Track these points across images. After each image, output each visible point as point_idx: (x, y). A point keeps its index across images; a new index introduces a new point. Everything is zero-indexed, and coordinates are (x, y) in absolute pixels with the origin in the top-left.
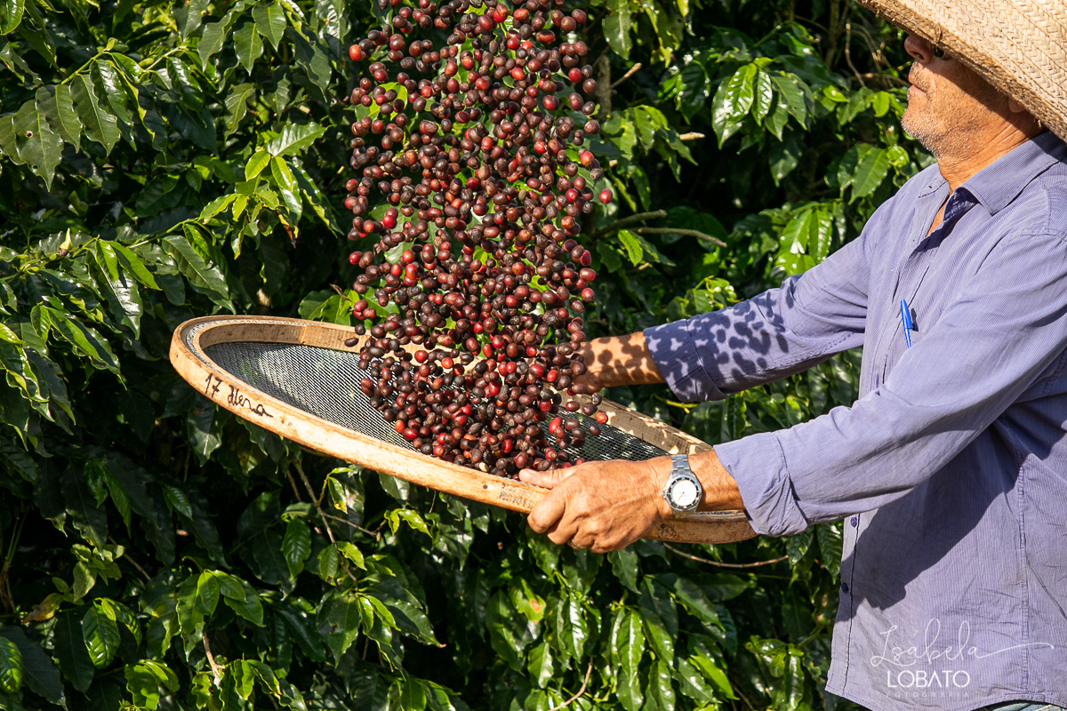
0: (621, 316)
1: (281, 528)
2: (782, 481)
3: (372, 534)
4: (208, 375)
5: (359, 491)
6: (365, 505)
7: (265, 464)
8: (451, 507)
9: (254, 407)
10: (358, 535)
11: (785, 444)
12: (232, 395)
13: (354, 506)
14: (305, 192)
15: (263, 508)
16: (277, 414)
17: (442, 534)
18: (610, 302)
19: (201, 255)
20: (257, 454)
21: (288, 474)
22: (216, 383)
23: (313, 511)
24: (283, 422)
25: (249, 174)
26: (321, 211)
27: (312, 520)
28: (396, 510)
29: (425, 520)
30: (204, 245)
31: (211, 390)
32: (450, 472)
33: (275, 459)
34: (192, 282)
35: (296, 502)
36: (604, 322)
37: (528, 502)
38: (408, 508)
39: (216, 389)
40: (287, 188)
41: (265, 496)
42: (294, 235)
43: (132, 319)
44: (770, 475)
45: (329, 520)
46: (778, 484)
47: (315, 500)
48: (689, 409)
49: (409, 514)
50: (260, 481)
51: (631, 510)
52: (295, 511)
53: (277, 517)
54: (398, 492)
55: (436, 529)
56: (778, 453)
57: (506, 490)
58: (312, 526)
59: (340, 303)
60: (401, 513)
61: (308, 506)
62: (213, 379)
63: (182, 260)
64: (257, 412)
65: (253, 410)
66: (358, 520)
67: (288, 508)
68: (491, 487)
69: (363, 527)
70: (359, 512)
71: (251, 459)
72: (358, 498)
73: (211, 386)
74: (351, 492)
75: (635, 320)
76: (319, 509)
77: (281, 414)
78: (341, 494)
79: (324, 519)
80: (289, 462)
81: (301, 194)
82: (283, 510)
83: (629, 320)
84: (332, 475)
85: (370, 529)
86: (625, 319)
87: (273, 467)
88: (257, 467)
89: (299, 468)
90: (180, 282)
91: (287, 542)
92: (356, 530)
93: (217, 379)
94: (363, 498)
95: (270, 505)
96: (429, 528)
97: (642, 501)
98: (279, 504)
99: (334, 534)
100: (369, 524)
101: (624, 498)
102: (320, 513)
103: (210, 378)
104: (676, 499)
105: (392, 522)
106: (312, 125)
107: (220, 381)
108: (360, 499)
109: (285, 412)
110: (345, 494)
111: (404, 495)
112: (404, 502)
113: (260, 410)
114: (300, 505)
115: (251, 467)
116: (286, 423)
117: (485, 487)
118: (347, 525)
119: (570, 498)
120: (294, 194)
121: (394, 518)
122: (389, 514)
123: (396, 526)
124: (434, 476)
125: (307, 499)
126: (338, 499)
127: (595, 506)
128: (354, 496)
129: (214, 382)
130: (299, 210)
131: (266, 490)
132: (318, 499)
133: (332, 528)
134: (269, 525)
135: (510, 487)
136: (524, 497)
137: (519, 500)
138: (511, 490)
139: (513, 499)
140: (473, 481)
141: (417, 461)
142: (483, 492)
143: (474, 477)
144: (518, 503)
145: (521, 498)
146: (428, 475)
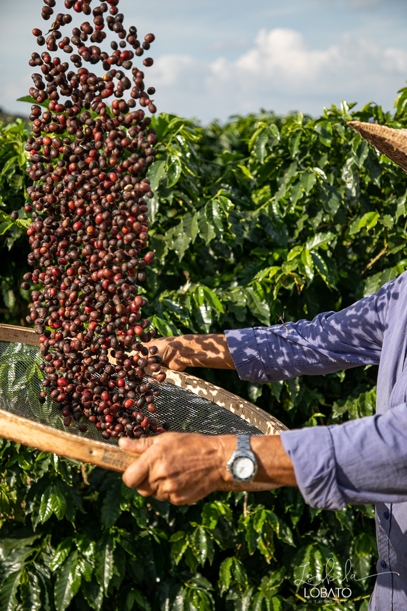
2: (329, 470)
11: (335, 438)
14: (316, 267)
19: (258, 297)
25: (290, 257)
26: (324, 277)
30: (261, 293)
32: (64, 441)
34: (252, 311)
37: (124, 464)
40: (308, 265)
42: (300, 289)
43: (206, 326)
44: (321, 462)
46: (326, 471)
51: (200, 475)
56: (328, 447)
57: (107, 455)
63: (251, 299)
68: (95, 453)
81: (314, 269)
90: (245, 311)
97: (209, 470)
101: (195, 466)
104: (238, 470)
106: (329, 233)
117: (91, 452)
119: (153, 463)
120: (310, 268)
124: (52, 444)
127: (172, 471)
130: (311, 276)
135: (110, 453)
136: (121, 460)
137: (117, 463)
138: (111, 455)
139: (112, 462)
140: (82, 448)
141: (38, 431)
142: (89, 456)
143: (82, 444)
144: (116, 465)
145: (119, 461)
146: (47, 443)
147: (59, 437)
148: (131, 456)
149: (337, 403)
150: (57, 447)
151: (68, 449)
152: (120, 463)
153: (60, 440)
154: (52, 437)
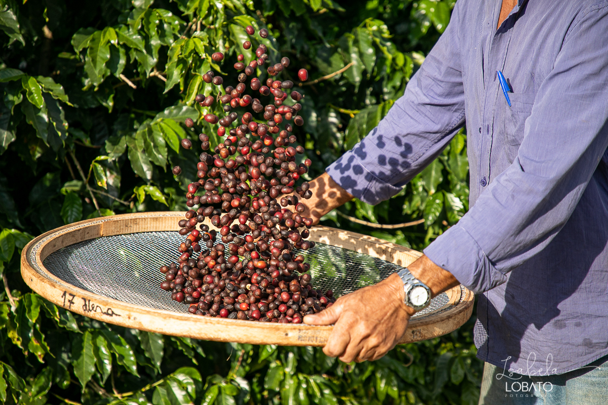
0: (306, 47)
1: (61, 198)
2: (482, 260)
3: (126, 203)
4: (62, 293)
5: (117, 172)
6: (121, 182)
7: (47, 152)
8: (182, 184)
9: (105, 311)
10: (116, 204)
12: (85, 305)
13: (113, 183)
15: (48, 184)
16: (124, 313)
17: (177, 203)
18: (297, 37)
20: (42, 146)
21: (65, 159)
22: (71, 298)
23: (84, 187)
24: (129, 318)
27: (83, 193)
28: (143, 187)
29: (163, 193)
31: (67, 304)
33: (56, 149)
35: (72, 180)
36: (293, 51)
37: (319, 339)
38: (152, 185)
39: (71, 302)
41: (48, 175)
45: (95, 193)
46: (481, 264)
47: (84, 179)
48: (354, 114)
49: (151, 189)
50: (45, 165)
52: (71, 187)
53: (58, 190)
54: (144, 173)
55: (172, 200)
57: (302, 334)
58: (83, 198)
59: (102, 37)
60: (146, 189)
61: (80, 183)
62: (67, 295)
64: (108, 314)
65: (105, 313)
66: (116, 194)
67: (66, 184)
68: (291, 334)
69: (120, 198)
70: (117, 187)
71: (38, 149)
72: (116, 177)
73: (67, 301)
74: (111, 173)
75: (316, 50)
76: (88, 186)
77: (127, 313)
78: (103, 174)
79: (91, 193)
80: (66, 152)
82: (62, 186)
83: (312, 50)
84: (97, 162)
85: (125, 200)
86: (309, 49)
87: (54, 154)
88: (43, 155)
89: (73, 156)
91: (65, 209)
92: (114, 201)
93: (71, 295)
94: (119, 177)
95: (53, 181)
96: (166, 199)
98: (59, 181)
99: (98, 203)
100: (124, 196)
102: (89, 188)
103: (65, 294)
105: (140, 195)
107: (74, 296)
108: (117, 178)
109: (129, 311)
110: (106, 175)
111: (149, 175)
112: (149, 180)
113: (110, 312)
114: (75, 182)
115: (38, 155)
116: (132, 318)
117: (287, 335)
118: (108, 197)
119: (351, 328)
121: (141, 192)
122: (137, 190)
123: (142, 198)
125: (79, 178)
126: (100, 178)
127: (371, 327)
128: (113, 176)
129: (68, 297)
131: (50, 171)
132: (86, 177)
133: (97, 199)
134: (52, 197)
135: (304, 331)
136: (315, 336)
137: (312, 339)
138: (305, 333)
139: (308, 339)
140: (277, 332)
141: (234, 326)
142: (286, 338)
143: (278, 329)
144: (312, 341)
145: (313, 337)
146: (245, 335)
147: (255, 327)
148: (324, 330)
149: (110, 141)
150: (255, 337)
151: (266, 336)
152: (315, 338)
153: (256, 330)
154: (249, 328)
